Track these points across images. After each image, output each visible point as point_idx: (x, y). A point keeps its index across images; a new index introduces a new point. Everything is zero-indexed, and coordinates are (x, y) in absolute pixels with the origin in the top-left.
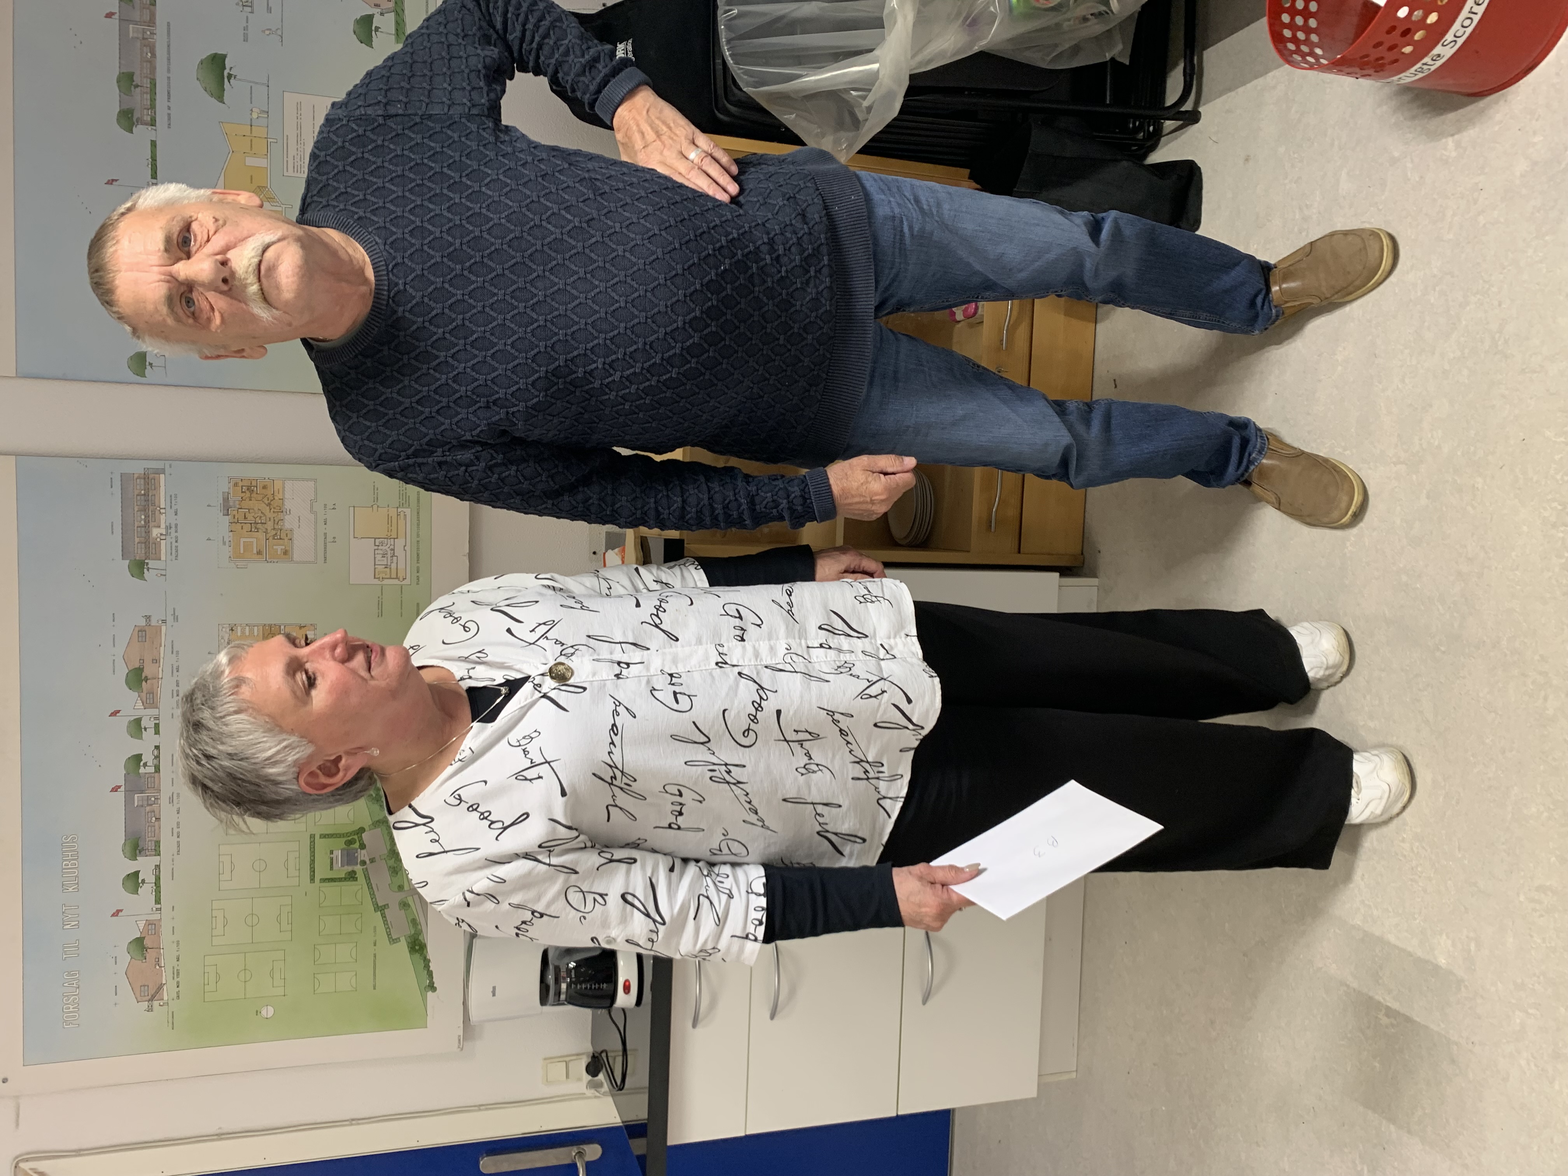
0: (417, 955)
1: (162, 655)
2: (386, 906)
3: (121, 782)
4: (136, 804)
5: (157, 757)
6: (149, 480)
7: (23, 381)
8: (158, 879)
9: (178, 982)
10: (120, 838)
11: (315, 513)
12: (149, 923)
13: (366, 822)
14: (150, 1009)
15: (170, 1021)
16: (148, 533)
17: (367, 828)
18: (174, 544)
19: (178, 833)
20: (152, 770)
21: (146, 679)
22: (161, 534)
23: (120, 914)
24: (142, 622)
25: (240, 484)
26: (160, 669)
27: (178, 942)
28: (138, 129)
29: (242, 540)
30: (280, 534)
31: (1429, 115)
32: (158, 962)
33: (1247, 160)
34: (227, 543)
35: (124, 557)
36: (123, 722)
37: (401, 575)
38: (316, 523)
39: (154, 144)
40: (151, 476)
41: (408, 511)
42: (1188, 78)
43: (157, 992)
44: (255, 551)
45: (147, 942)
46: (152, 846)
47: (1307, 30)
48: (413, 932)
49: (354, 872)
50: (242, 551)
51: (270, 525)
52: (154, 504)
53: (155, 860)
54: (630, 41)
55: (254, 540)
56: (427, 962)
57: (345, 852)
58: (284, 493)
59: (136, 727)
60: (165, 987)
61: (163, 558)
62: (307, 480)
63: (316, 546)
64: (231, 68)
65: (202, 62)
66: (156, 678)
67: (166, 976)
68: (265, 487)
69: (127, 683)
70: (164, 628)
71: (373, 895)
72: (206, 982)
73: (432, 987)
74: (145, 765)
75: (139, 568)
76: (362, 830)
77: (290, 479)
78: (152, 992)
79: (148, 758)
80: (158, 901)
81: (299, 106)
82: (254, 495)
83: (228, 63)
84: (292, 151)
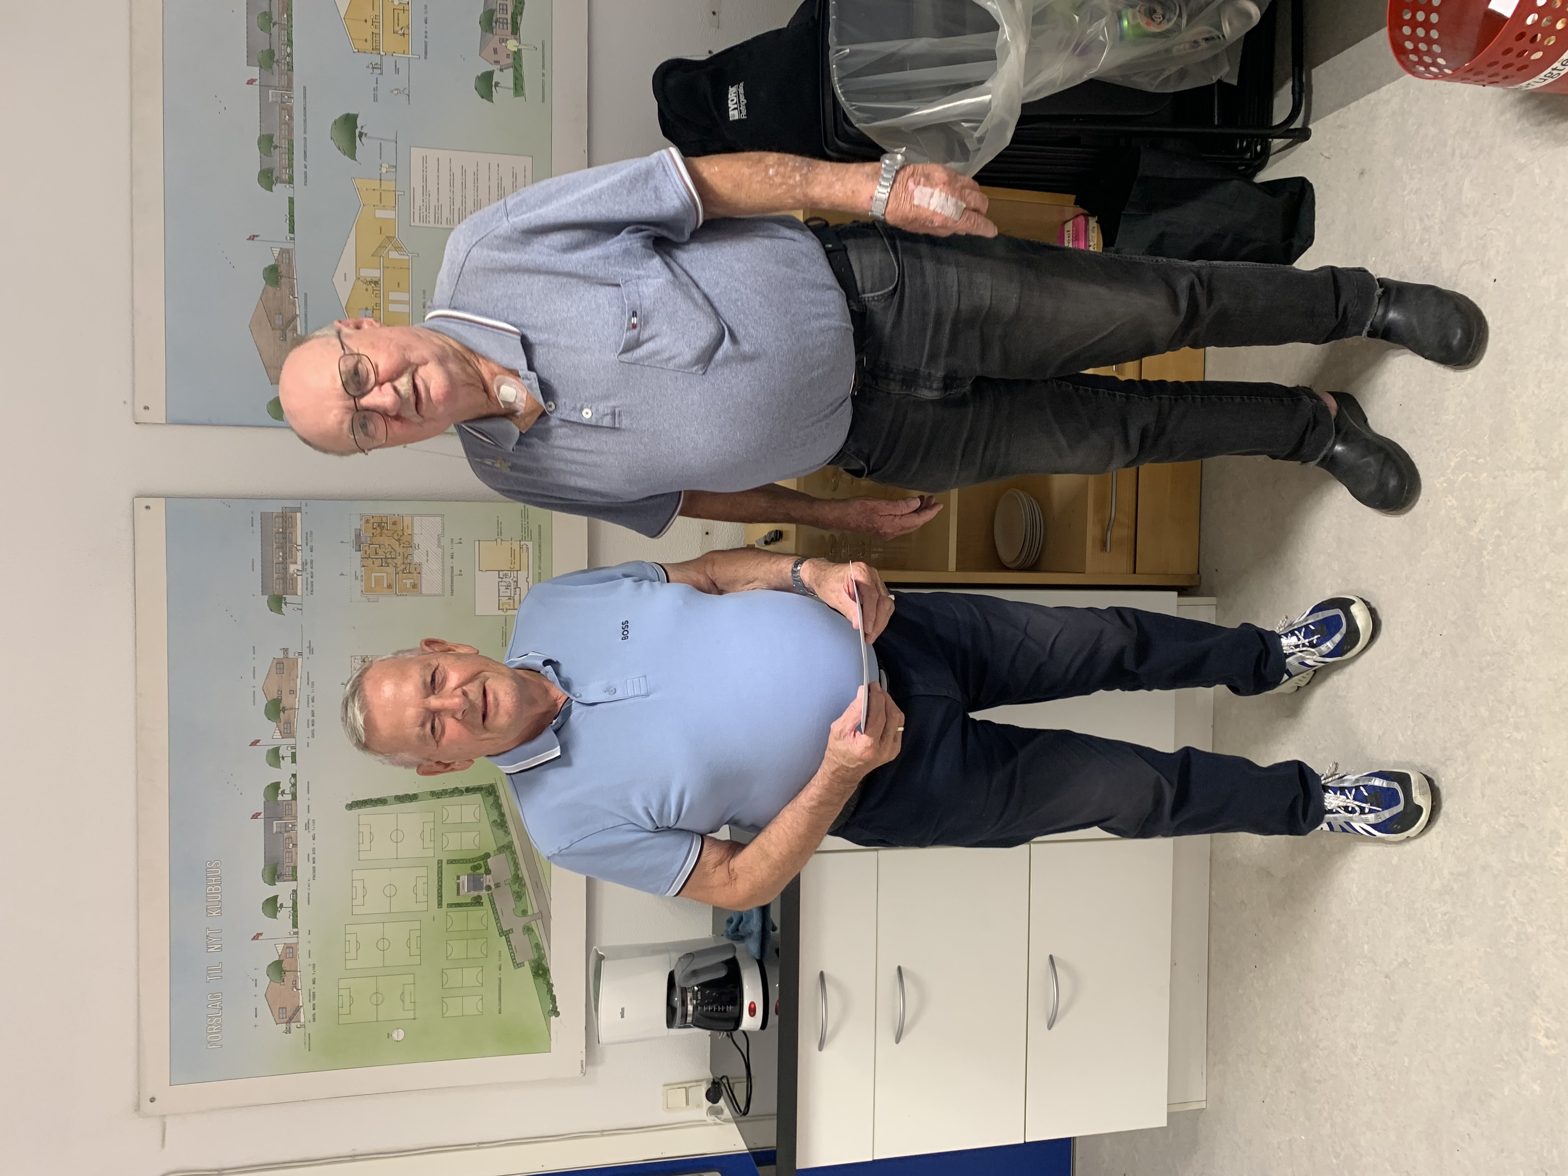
0: (541, 980)
1: (298, 687)
2: (511, 931)
3: (261, 809)
4: (275, 831)
5: (294, 785)
6: (286, 518)
7: (172, 427)
8: (295, 903)
9: (314, 1005)
10: (259, 863)
11: (443, 548)
12: (288, 947)
13: (491, 847)
14: (288, 1031)
15: (307, 1045)
16: (286, 569)
17: (492, 854)
18: (310, 580)
19: (314, 858)
20: (289, 797)
21: (284, 710)
22: (298, 570)
23: (260, 937)
24: (280, 655)
25: (372, 521)
26: (297, 699)
27: (314, 965)
28: (278, 188)
29: (374, 575)
30: (410, 569)
31: (1556, 120)
32: (295, 985)
33: (1362, 173)
34: (359, 577)
35: (263, 593)
36: (262, 752)
38: (443, 556)
39: (291, 201)
40: (289, 514)
41: (530, 544)
42: (1297, 96)
43: (294, 1015)
44: (385, 585)
45: (285, 965)
46: (289, 871)
47: (1429, 41)
48: (536, 957)
49: (480, 897)
50: (373, 586)
51: (399, 560)
52: (291, 541)
53: (292, 885)
54: (742, 84)
55: (385, 575)
56: (550, 986)
57: (472, 878)
58: (413, 530)
59: (275, 757)
60: (302, 1010)
61: (299, 593)
62: (434, 515)
63: (443, 579)
64: (362, 127)
65: (335, 122)
66: (293, 708)
67: (303, 1000)
68: (394, 523)
69: (266, 713)
70: (300, 660)
71: (497, 919)
72: (340, 1006)
73: (555, 1012)
74: (283, 793)
75: (277, 603)
76: (487, 855)
77: (419, 515)
78: (289, 1014)
79: (285, 786)
80: (295, 925)
81: (425, 159)
82: (385, 531)
83: (359, 123)
84: (418, 202)
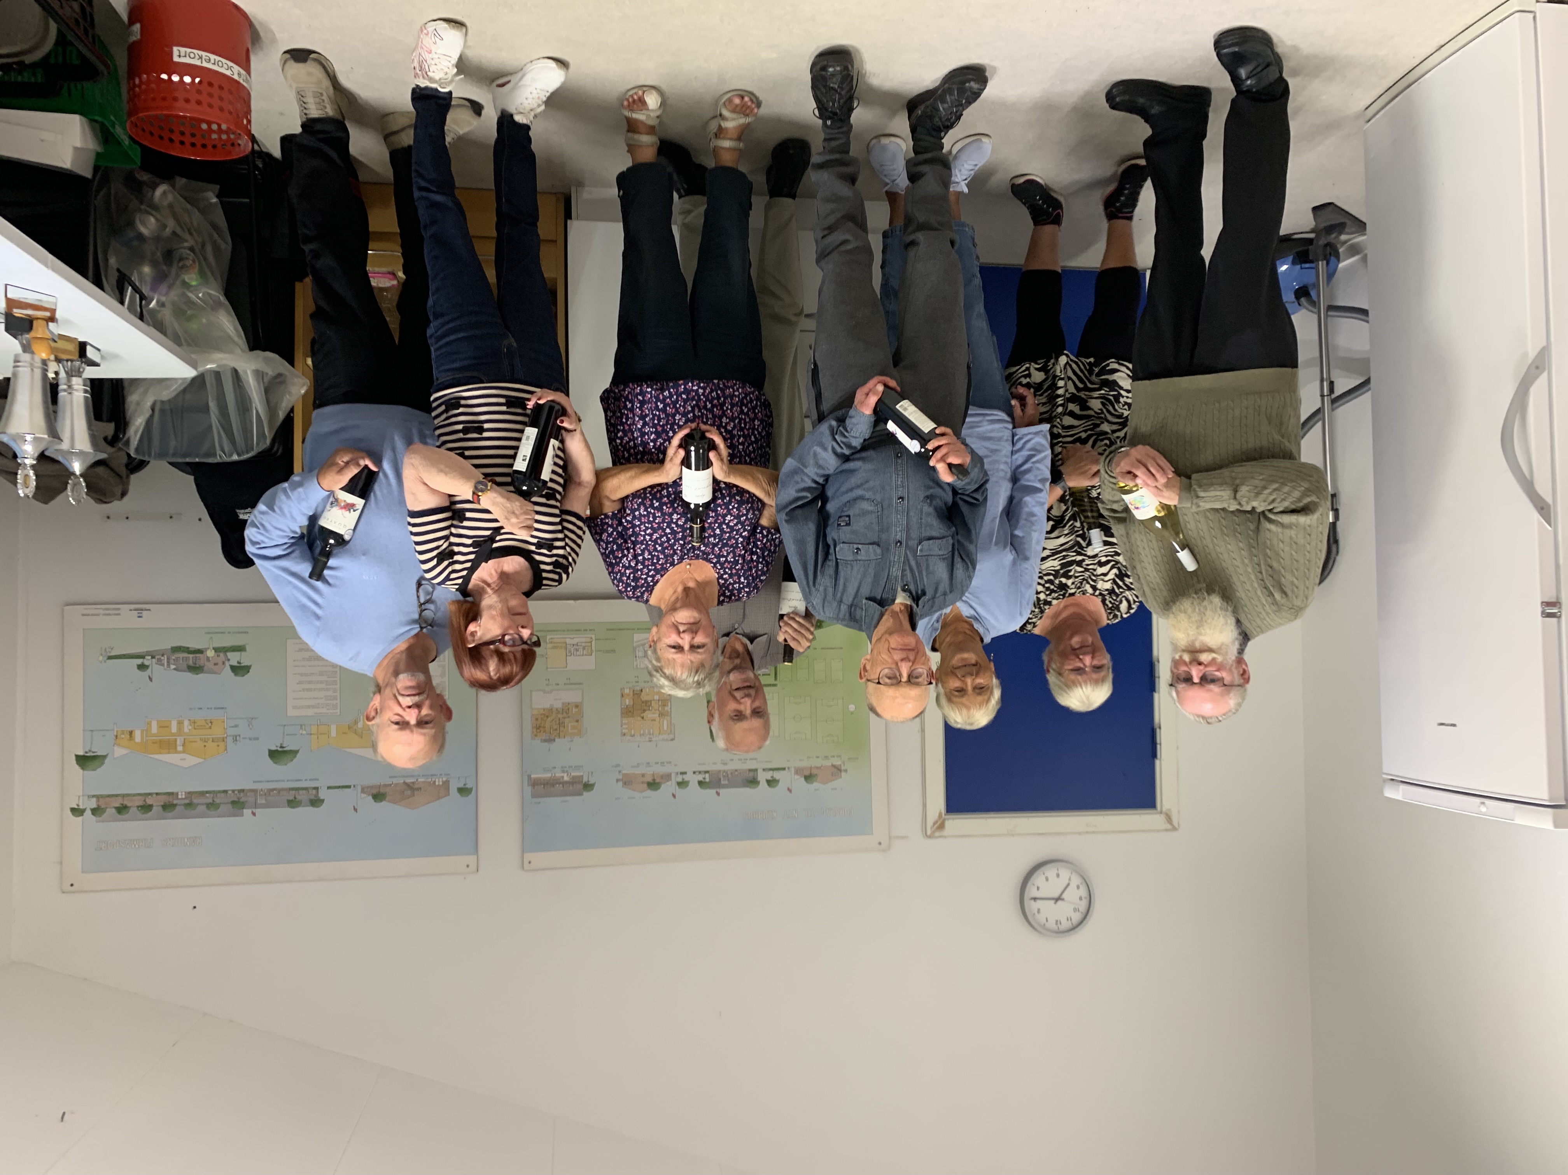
1: (640, 772)
3: (714, 791)
4: (727, 783)
5: (700, 772)
6: (535, 783)
7: (479, 851)
8: (771, 769)
9: (831, 757)
10: (746, 790)
11: (554, 691)
12: (796, 773)
14: (846, 771)
15: (855, 760)
16: (567, 782)
18: (573, 768)
20: (707, 776)
21: (654, 780)
22: (567, 775)
23: (790, 788)
24: (620, 783)
25: (535, 733)
26: (648, 773)
27: (807, 757)
28: (321, 796)
29: (570, 731)
30: (566, 710)
32: (819, 768)
34: (572, 739)
35: (581, 794)
36: (679, 792)
37: (589, 640)
39: (329, 788)
40: (532, 782)
43: (836, 768)
44: (576, 724)
45: (807, 773)
46: (751, 774)
50: (577, 731)
51: (560, 716)
52: (549, 780)
53: (760, 772)
55: (570, 724)
58: (540, 709)
59: (682, 784)
60: (834, 763)
61: (581, 774)
63: (573, 689)
64: (277, 747)
65: (275, 763)
66: (653, 775)
67: (828, 763)
68: (537, 719)
69: (656, 790)
70: (624, 772)
72: (833, 741)
74: (704, 779)
75: (588, 787)
77: (531, 707)
78: (836, 770)
79: (700, 777)
80: (784, 769)
81: (295, 707)
82: (542, 725)
83: (274, 748)
84: (324, 710)
